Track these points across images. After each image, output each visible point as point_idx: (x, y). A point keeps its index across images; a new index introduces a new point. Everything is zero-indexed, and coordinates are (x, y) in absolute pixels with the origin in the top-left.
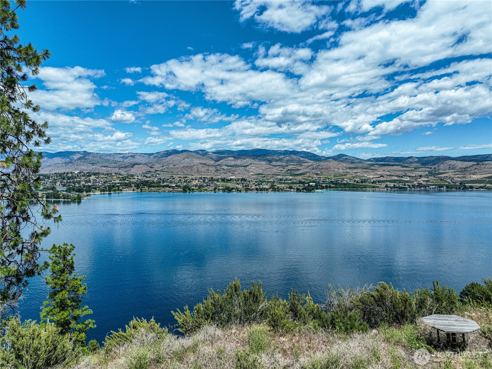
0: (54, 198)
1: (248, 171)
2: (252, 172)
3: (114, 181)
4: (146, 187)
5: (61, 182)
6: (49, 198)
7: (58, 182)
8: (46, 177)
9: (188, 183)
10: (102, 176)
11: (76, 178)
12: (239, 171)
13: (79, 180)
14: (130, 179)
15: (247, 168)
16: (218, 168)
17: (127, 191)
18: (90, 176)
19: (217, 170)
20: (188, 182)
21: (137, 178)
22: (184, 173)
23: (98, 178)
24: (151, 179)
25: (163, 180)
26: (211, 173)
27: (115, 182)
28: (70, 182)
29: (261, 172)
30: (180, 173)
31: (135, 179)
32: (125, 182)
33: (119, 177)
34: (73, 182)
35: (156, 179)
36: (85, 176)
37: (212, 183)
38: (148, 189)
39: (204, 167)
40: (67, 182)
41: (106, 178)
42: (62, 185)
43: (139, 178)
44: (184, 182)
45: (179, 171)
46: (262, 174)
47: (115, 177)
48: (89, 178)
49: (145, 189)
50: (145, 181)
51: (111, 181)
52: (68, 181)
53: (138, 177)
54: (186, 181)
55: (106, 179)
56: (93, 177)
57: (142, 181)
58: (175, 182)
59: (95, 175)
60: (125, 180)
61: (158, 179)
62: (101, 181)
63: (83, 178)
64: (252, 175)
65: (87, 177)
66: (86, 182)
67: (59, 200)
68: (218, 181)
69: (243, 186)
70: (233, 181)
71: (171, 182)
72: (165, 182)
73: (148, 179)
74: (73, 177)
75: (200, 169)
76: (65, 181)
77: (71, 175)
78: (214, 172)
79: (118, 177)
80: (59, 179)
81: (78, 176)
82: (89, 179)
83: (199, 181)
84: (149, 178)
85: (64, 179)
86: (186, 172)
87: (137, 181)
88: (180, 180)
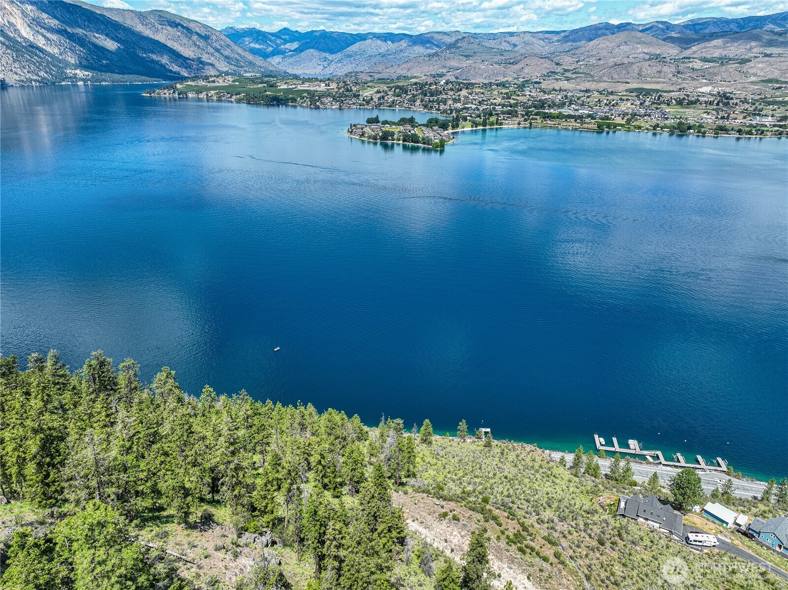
0: (412, 142)
1: (746, 75)
2: (755, 75)
3: (495, 99)
4: (539, 117)
5: (422, 102)
6: (407, 141)
7: (418, 100)
8: (403, 91)
9: (612, 108)
10: (478, 90)
11: (441, 93)
12: (725, 75)
13: (445, 97)
14: (518, 95)
15: (745, 67)
16: (682, 67)
17: (510, 125)
18: (461, 90)
19: (678, 72)
20: (613, 105)
21: (530, 95)
22: (612, 78)
23: (471, 94)
24: (550, 96)
25: (571, 100)
26: (664, 78)
27: (495, 101)
28: (433, 101)
29: (776, 74)
30: (605, 78)
31: (526, 95)
32: (509, 102)
33: (502, 93)
34: (437, 100)
35: (559, 97)
36: (453, 90)
37: (657, 108)
38: (542, 122)
39: (653, 66)
40: (430, 101)
41: (483, 93)
42: (423, 105)
43: (532, 94)
44: (606, 105)
45: (604, 75)
46: (777, 81)
47: (495, 93)
48: (458, 93)
49: (537, 123)
50: (540, 100)
51: (489, 100)
52: (431, 98)
53: (530, 91)
54: (610, 103)
55: (482, 96)
56: (464, 92)
57: (536, 101)
58: (590, 104)
59: (467, 88)
60: (510, 98)
61: (562, 98)
62: (475, 100)
63: (451, 93)
64: (752, 83)
65: (456, 92)
66: (456, 101)
67: (418, 146)
68: (668, 105)
69: (717, 118)
70: (701, 104)
71: (582, 105)
72: (573, 104)
73: (547, 96)
74: (438, 93)
75: (644, 69)
76: (427, 99)
77: (435, 87)
78: (671, 75)
79: (501, 91)
80: (419, 94)
81: (444, 89)
82: (459, 95)
83: (632, 104)
84: (548, 94)
85: (425, 95)
86: (616, 77)
87: (528, 100)
88: (599, 100)
